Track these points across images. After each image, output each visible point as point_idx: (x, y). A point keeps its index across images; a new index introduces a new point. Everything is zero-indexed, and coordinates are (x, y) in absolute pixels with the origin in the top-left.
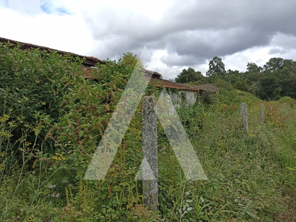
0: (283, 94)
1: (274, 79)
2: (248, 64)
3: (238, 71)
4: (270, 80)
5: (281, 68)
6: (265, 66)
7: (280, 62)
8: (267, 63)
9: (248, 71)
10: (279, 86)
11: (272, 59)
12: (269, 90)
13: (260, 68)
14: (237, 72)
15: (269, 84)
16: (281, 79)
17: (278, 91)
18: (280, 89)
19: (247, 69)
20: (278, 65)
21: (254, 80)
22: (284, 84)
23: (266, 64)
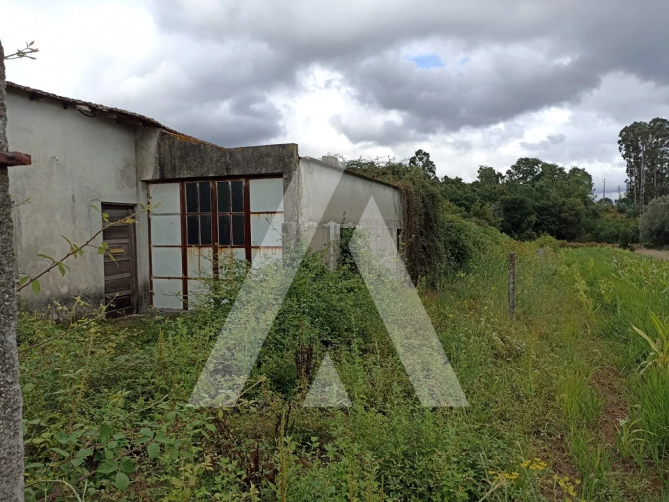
0: (538, 228)
1: (524, 200)
2: (481, 169)
3: (461, 179)
4: (518, 202)
5: (538, 178)
6: (509, 172)
7: (536, 167)
8: (513, 167)
9: (479, 180)
10: (533, 213)
11: (521, 159)
12: (516, 220)
13: (500, 175)
14: (458, 180)
15: (515, 210)
16: (536, 200)
17: (531, 222)
18: (533, 218)
19: (478, 177)
20: (531, 172)
21: (490, 200)
22: (541, 210)
23: (510, 169)
